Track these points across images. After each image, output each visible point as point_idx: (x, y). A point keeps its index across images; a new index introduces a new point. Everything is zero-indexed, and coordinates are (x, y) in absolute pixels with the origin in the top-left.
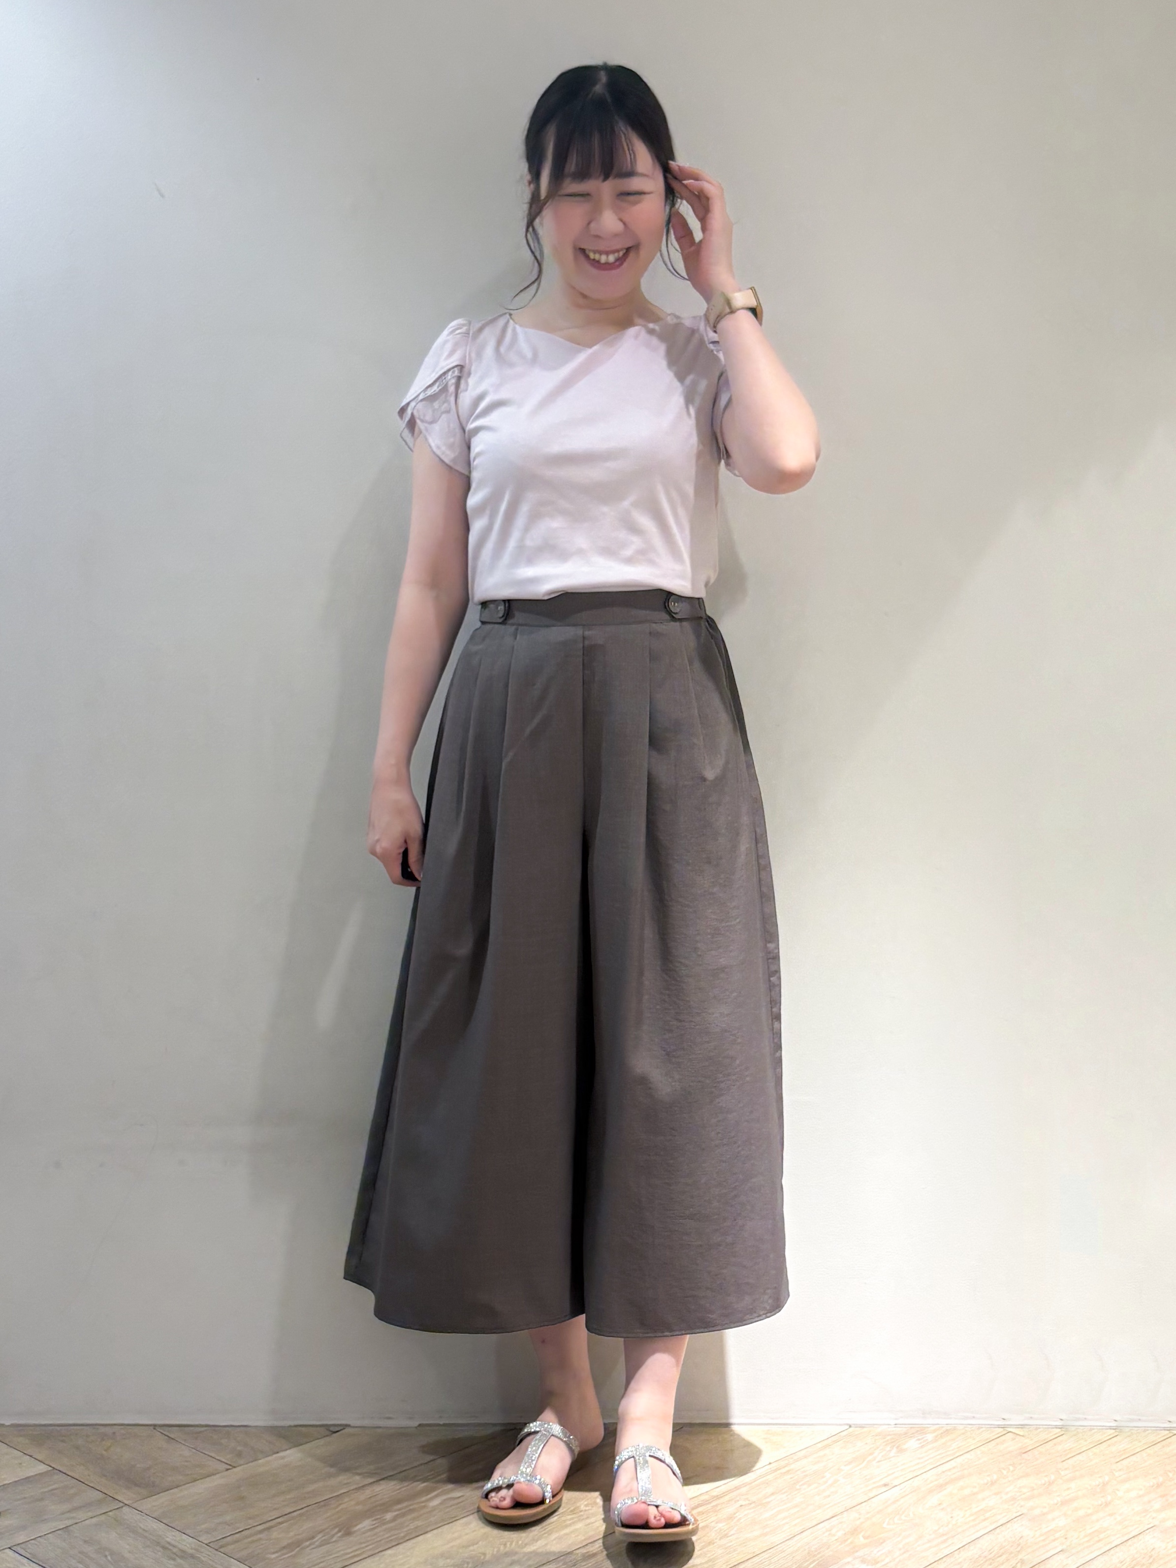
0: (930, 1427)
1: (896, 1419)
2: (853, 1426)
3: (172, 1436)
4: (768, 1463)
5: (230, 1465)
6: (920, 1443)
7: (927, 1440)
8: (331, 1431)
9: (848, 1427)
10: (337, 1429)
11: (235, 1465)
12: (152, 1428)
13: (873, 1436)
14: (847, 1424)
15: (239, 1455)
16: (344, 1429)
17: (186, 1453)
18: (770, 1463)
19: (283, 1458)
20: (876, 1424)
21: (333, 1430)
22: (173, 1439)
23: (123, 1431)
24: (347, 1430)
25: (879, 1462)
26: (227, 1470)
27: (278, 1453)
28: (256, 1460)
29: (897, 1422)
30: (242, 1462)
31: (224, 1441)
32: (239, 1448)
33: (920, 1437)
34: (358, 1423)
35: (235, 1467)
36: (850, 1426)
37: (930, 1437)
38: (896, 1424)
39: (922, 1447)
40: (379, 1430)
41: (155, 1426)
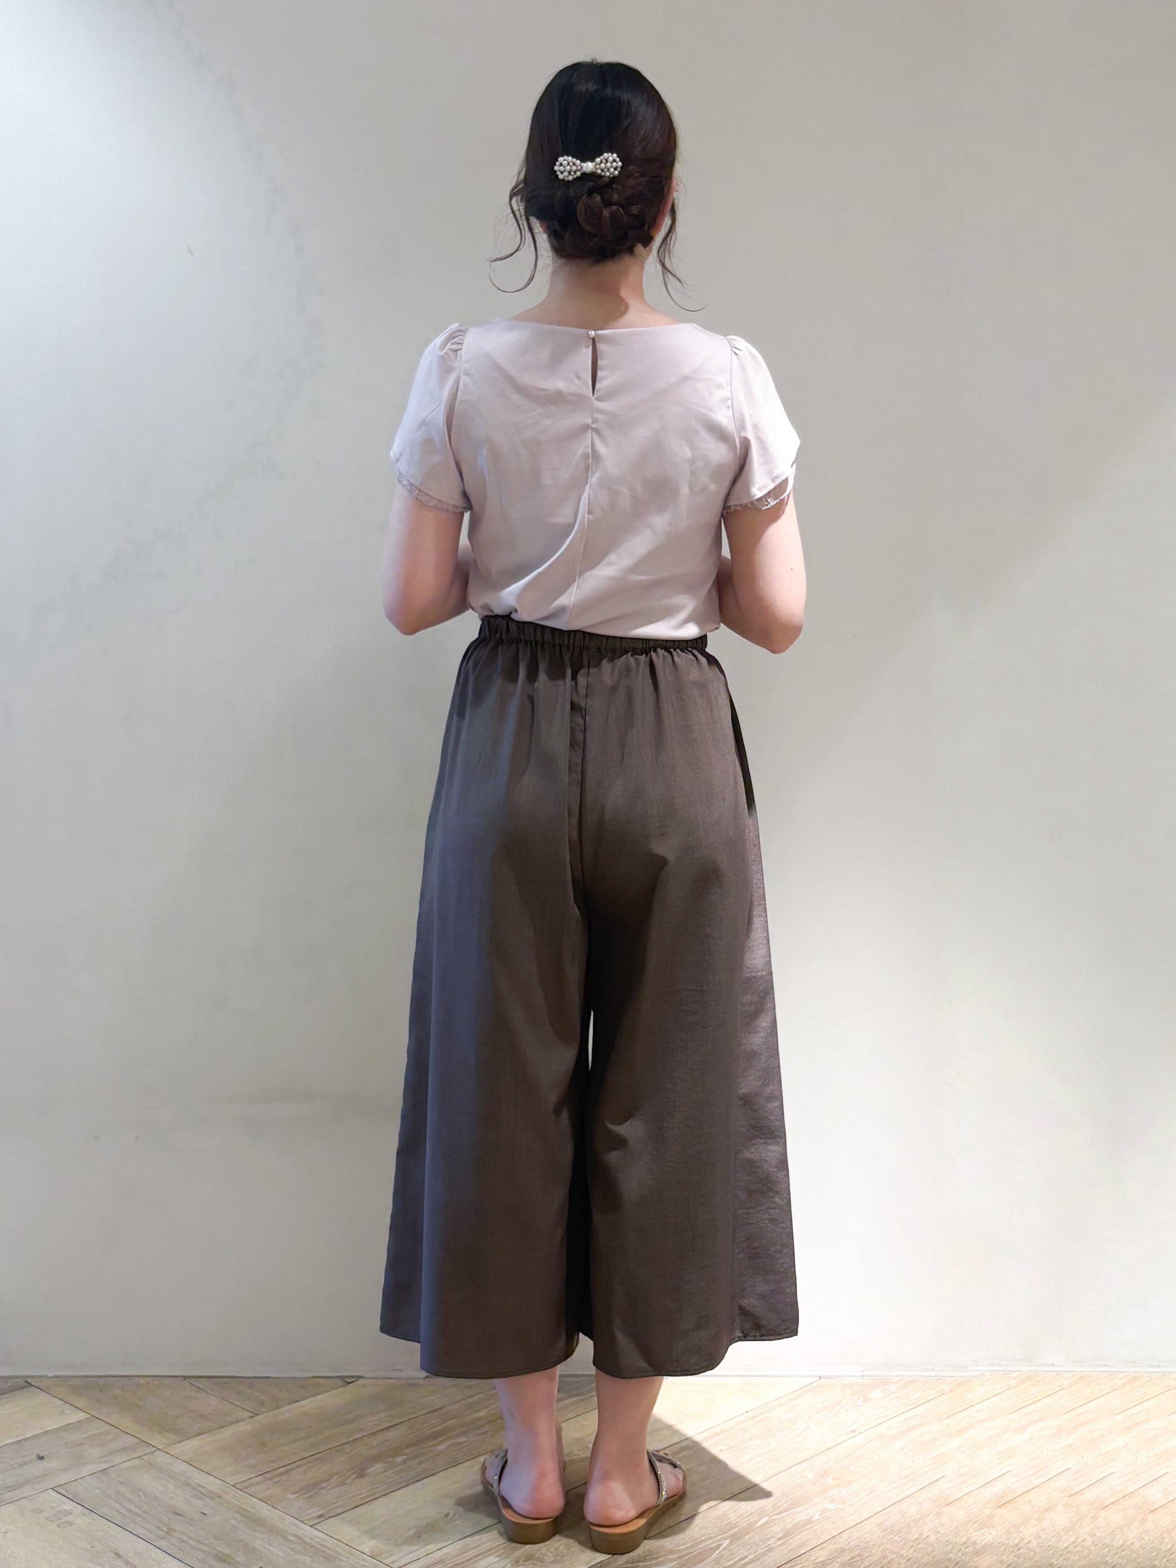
0: (893, 1379)
1: (863, 1371)
2: (822, 1377)
3: (201, 1386)
4: (746, 1411)
5: (253, 1413)
6: (885, 1393)
7: (891, 1390)
8: (346, 1382)
9: (818, 1378)
10: (353, 1380)
11: (258, 1413)
12: (182, 1378)
13: (841, 1386)
14: (817, 1376)
15: (263, 1403)
16: (357, 1380)
17: (214, 1402)
18: (747, 1412)
19: (303, 1406)
20: (845, 1376)
21: (347, 1381)
22: (201, 1389)
23: (156, 1382)
24: (361, 1381)
25: (846, 1410)
26: (251, 1417)
27: (298, 1402)
28: (277, 1408)
29: (863, 1374)
30: (263, 1410)
31: (249, 1391)
32: (262, 1397)
33: (884, 1388)
34: (371, 1375)
35: (257, 1415)
36: (820, 1378)
37: (893, 1388)
38: (862, 1376)
39: (886, 1397)
40: (390, 1381)
41: (185, 1378)
